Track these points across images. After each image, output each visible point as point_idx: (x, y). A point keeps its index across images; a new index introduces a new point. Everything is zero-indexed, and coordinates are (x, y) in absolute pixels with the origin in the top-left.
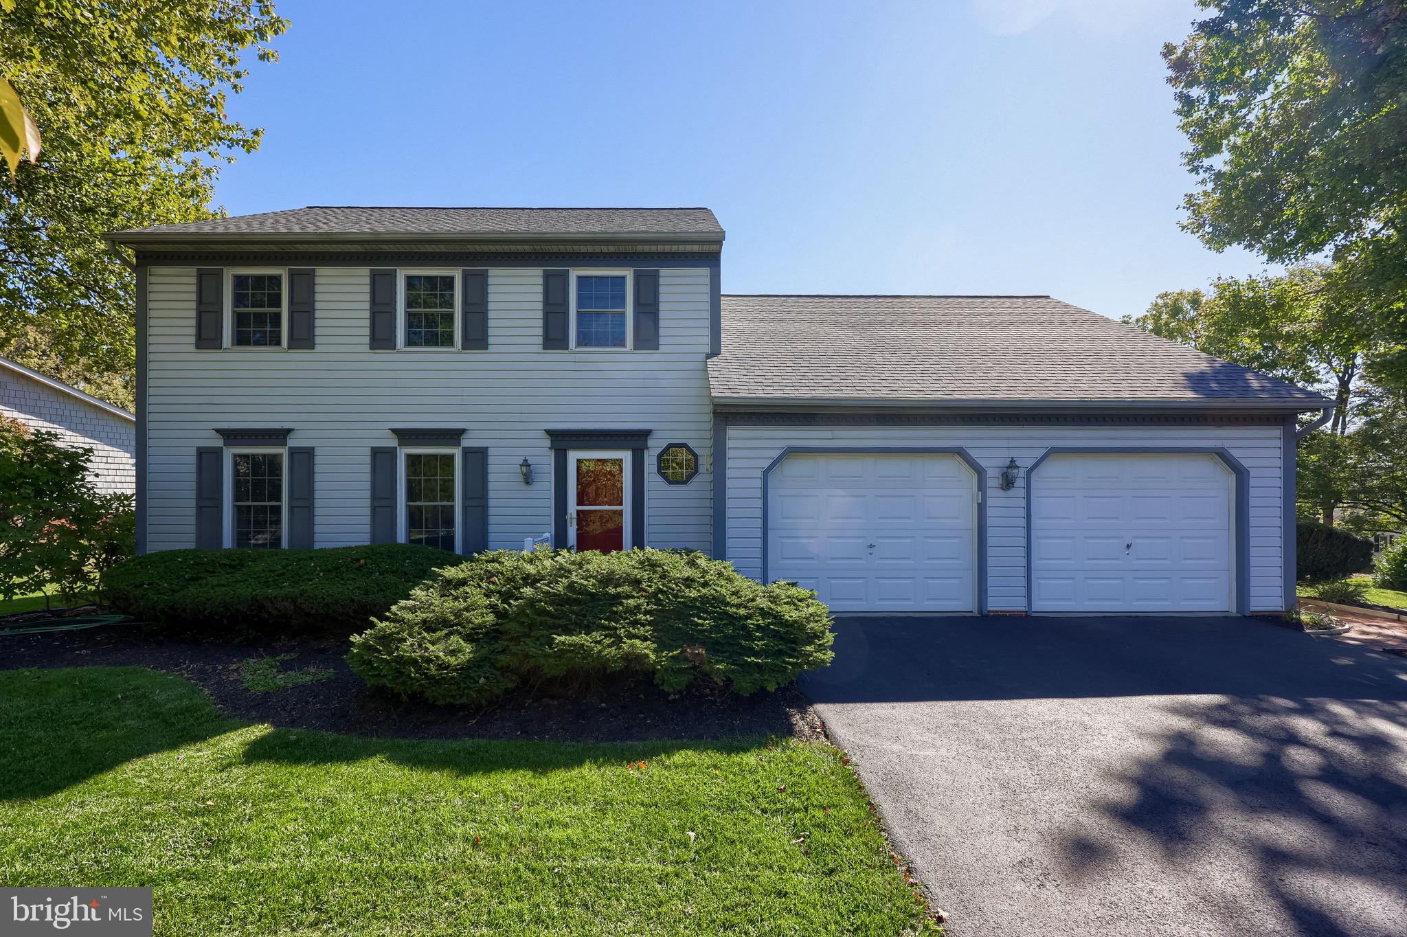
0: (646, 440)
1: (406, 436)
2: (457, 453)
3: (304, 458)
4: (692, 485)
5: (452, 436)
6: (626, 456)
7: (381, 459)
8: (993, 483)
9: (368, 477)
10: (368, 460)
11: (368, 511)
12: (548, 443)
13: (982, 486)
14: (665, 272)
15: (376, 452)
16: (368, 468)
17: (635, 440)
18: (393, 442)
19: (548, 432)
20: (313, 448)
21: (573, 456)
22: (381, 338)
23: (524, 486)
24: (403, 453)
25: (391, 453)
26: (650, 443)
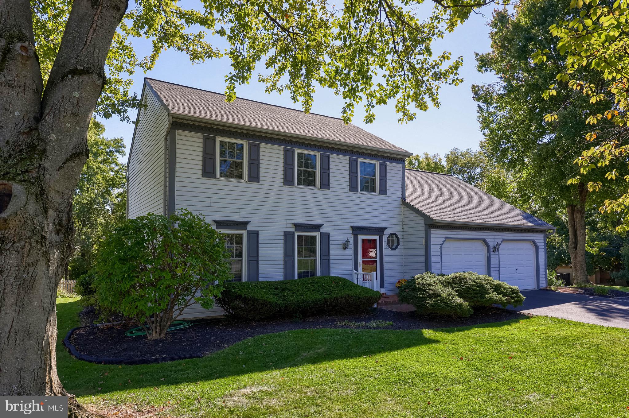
0: (383, 232)
1: (299, 227)
2: (318, 235)
3: (254, 236)
4: (398, 250)
5: (317, 227)
6: (377, 237)
7: (288, 236)
8: (492, 250)
9: (282, 246)
10: (282, 238)
11: (282, 262)
12: (351, 232)
13: (488, 251)
14: (388, 164)
15: (286, 234)
16: (282, 242)
17: (380, 231)
18: (292, 230)
19: (352, 227)
20: (258, 231)
21: (361, 237)
22: (288, 181)
23: (342, 250)
24: (297, 234)
25: (293, 234)
26: (385, 233)
